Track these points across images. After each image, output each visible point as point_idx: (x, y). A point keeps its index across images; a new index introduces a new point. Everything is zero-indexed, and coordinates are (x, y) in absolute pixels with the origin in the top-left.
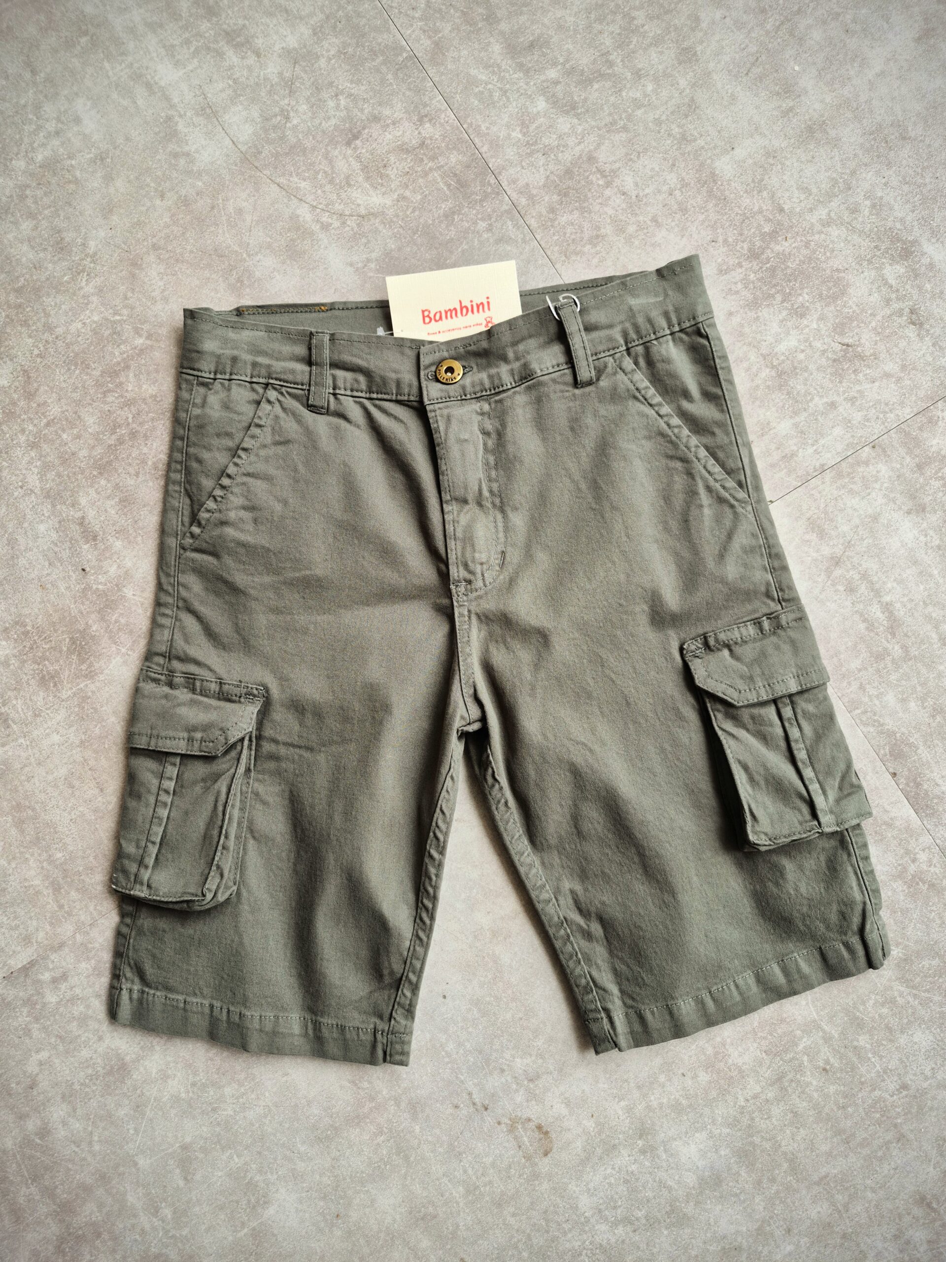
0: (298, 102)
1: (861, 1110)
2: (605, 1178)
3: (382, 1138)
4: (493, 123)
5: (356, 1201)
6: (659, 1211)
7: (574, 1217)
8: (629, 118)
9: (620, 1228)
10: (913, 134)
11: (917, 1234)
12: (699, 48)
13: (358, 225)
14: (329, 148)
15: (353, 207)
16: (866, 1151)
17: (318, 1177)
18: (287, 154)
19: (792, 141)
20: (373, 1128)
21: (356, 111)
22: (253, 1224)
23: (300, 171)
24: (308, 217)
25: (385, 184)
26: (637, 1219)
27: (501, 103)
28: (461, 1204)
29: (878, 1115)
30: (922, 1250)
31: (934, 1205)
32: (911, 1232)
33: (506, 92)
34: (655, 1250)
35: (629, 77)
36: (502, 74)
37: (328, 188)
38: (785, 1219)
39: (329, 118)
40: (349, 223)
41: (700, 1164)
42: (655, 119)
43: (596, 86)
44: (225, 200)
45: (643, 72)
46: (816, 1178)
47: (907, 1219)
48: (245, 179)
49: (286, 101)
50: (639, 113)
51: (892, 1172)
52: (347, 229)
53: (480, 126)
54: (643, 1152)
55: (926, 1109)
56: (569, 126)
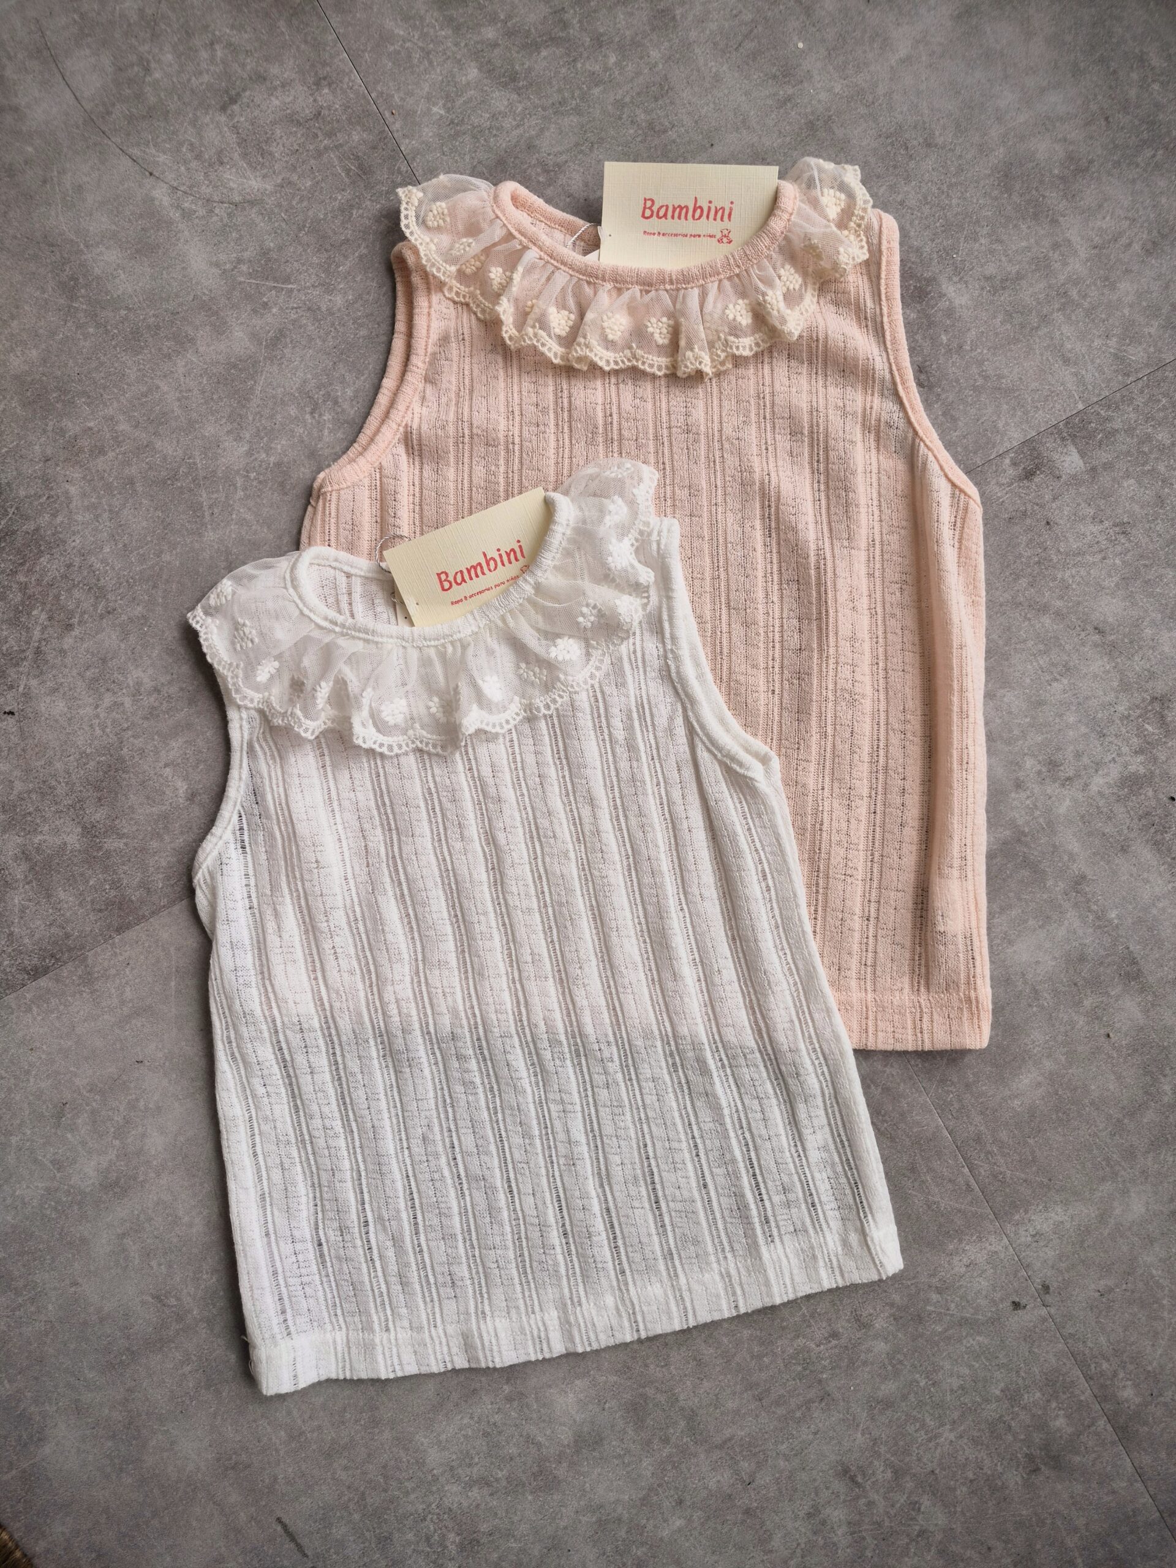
0: (161, 49)
1: (779, 1361)
2: (460, 1429)
3: (189, 1368)
4: (410, 94)
5: (153, 1443)
6: (524, 1472)
7: (420, 1474)
8: (584, 97)
9: (475, 1490)
10: (940, 141)
11: (836, 1513)
12: (678, 12)
13: (230, 215)
14: (199, 114)
15: (225, 191)
16: (781, 1411)
17: (107, 1411)
18: (144, 117)
19: (788, 139)
20: (178, 1356)
21: (235, 66)
22: (25, 1465)
23: (159, 140)
24: (166, 201)
25: (267, 164)
26: (497, 1480)
27: (422, 68)
28: (282, 1453)
29: (800, 1368)
30: (839, 1533)
31: (859, 1479)
32: (828, 1511)
33: (428, 53)
34: (516, 1519)
35: (587, 44)
36: (425, 30)
37: (194, 164)
38: (676, 1488)
39: (201, 73)
40: (217, 211)
41: (578, 1418)
42: (617, 101)
43: (544, 53)
44: (63, 172)
45: (606, 38)
46: (718, 1440)
47: (825, 1494)
48: (88, 147)
49: (147, 47)
50: (596, 91)
51: (811, 1437)
52: (215, 218)
53: (393, 96)
54: (509, 1399)
55: (858, 1363)
56: (506, 103)
